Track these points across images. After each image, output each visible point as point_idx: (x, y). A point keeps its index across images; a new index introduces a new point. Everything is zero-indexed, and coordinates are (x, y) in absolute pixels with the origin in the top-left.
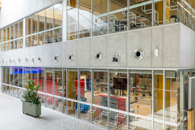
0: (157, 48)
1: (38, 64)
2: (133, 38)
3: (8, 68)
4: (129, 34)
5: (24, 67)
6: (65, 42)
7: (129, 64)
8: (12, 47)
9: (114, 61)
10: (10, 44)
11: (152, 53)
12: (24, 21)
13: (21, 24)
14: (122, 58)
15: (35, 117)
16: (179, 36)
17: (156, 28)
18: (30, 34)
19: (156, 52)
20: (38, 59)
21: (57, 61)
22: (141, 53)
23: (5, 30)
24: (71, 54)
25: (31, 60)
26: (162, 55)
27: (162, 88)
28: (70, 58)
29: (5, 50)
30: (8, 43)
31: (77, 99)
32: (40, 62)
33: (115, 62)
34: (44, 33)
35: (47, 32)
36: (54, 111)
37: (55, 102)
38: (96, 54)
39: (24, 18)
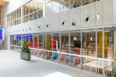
0: (99, 14)
1: (29, 32)
2: (84, 10)
3: (13, 36)
4: (81, 8)
5: (22, 35)
6: (44, 17)
7: (82, 26)
8: (15, 24)
9: (72, 25)
10: (14, 22)
11: (96, 18)
12: (22, 8)
13: (20, 10)
14: (78, 23)
15: (28, 60)
16: (112, 5)
17: (98, 2)
18: (25, 15)
19: (98, 16)
20: (29, 29)
21: (40, 29)
22: (89, 19)
23: (11, 15)
24: (47, 24)
25: (26, 30)
26: (102, 18)
27: (102, 47)
28: (47, 26)
29: (12, 26)
30: (13, 22)
31: (51, 50)
32: (31, 30)
33: (74, 26)
34: (32, 14)
35: (35, 13)
36: (38, 58)
37: (39, 53)
38: (62, 22)
39: (21, 6)
